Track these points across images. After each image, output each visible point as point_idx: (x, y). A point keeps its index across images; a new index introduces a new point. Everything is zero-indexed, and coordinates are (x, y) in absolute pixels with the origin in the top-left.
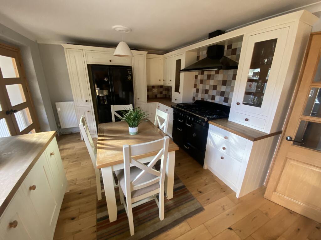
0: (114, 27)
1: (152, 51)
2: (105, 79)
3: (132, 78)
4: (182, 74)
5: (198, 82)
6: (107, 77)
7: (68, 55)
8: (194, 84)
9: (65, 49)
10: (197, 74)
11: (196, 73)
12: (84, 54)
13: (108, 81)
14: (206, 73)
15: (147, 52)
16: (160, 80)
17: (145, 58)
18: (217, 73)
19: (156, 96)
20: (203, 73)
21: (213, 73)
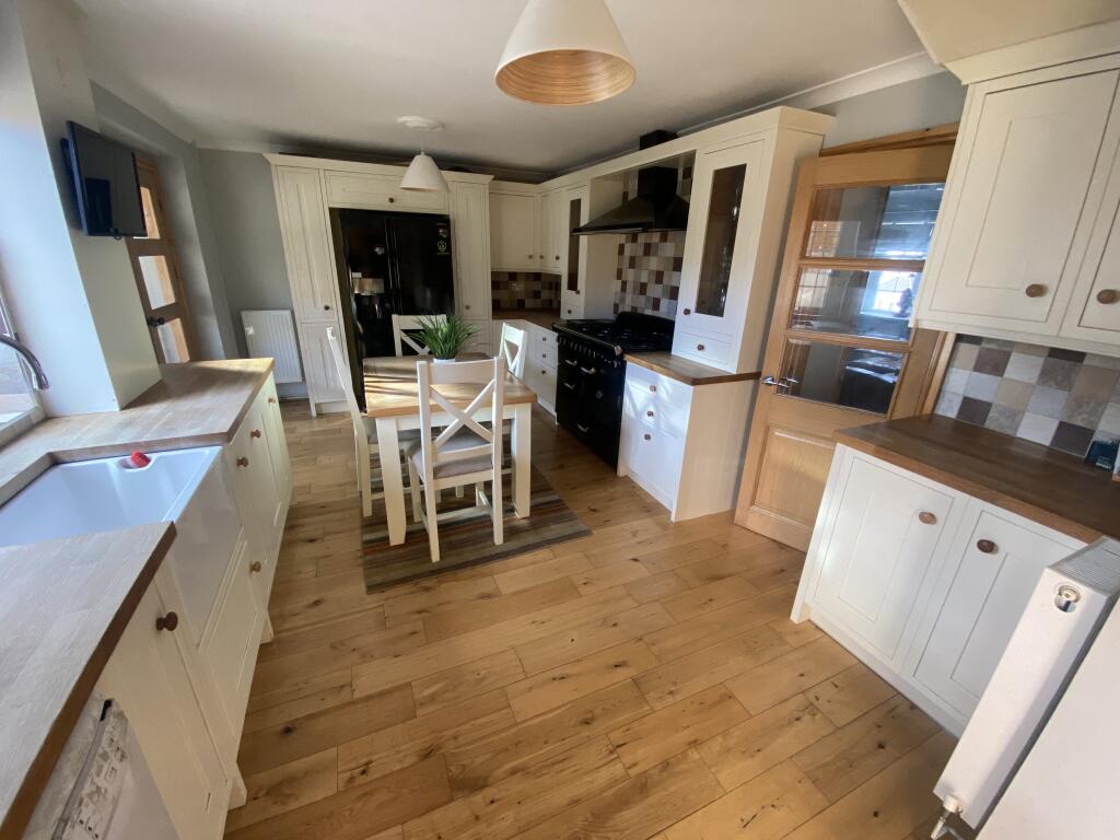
0: (401, 120)
1: (505, 173)
2: (377, 250)
3: (449, 249)
4: (584, 240)
5: (626, 261)
6: (382, 244)
7: (281, 183)
8: (616, 267)
9: (273, 169)
10: (623, 242)
11: (619, 238)
12: (323, 181)
13: (383, 257)
14: (642, 238)
15: (492, 177)
16: (531, 257)
17: (487, 192)
18: (664, 239)
19: (521, 303)
20: (634, 239)
21: (655, 237)
